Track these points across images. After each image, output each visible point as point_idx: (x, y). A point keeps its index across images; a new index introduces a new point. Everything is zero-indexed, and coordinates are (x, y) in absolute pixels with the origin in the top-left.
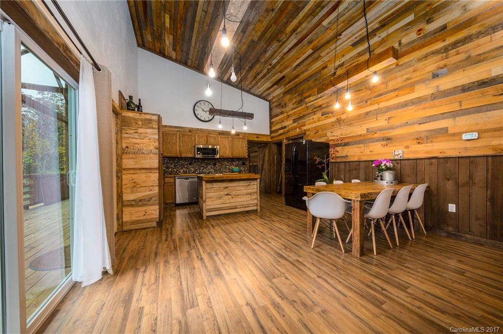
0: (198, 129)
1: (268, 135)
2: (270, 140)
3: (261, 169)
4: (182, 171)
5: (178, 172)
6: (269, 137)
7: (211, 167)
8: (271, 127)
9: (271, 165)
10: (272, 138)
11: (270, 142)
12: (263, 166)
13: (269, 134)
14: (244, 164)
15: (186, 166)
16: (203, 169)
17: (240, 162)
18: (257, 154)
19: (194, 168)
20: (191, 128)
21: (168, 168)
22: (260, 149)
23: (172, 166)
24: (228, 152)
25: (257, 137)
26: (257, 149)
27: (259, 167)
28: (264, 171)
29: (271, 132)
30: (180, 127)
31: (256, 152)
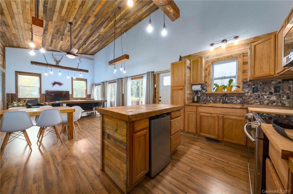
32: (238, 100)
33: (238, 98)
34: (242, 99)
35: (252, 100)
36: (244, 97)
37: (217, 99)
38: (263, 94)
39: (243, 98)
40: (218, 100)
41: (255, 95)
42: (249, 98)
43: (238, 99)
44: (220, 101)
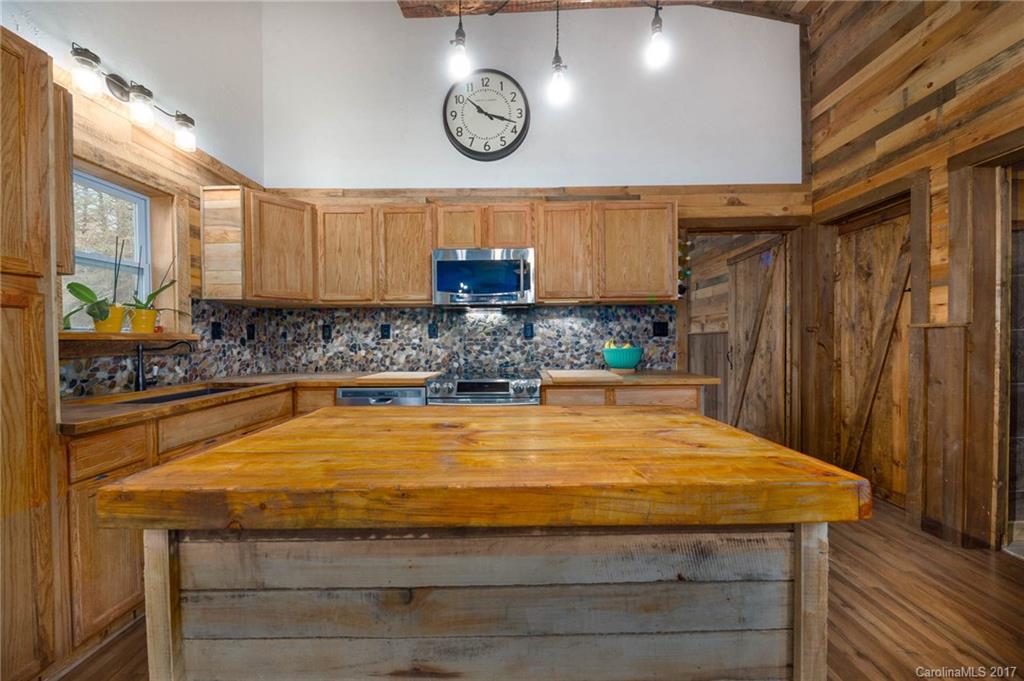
0: (460, 190)
1: (793, 188)
2: (807, 210)
3: (745, 347)
4: (402, 359)
5: (388, 363)
6: (800, 196)
7: (513, 344)
8: (807, 145)
9: (806, 331)
10: (817, 195)
11: (804, 220)
12: (754, 337)
13: (798, 180)
14: (661, 329)
15: (416, 341)
16: (480, 352)
17: (645, 322)
18: (721, 288)
19: (446, 348)
20: (433, 191)
21: (354, 348)
22: (741, 266)
23: (368, 340)
24: (580, 274)
25: (732, 203)
26: (722, 269)
27: (732, 342)
28: (759, 363)
29: (810, 170)
30: (395, 192)
31: (717, 280)
32: (177, 368)
33: (177, 360)
34: (187, 361)
35: (212, 364)
36: (192, 356)
37: (97, 369)
38: (231, 342)
39: (190, 359)
40: (102, 375)
41: (217, 346)
42: (205, 358)
43: (179, 364)
44: (110, 378)
